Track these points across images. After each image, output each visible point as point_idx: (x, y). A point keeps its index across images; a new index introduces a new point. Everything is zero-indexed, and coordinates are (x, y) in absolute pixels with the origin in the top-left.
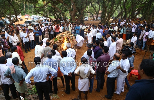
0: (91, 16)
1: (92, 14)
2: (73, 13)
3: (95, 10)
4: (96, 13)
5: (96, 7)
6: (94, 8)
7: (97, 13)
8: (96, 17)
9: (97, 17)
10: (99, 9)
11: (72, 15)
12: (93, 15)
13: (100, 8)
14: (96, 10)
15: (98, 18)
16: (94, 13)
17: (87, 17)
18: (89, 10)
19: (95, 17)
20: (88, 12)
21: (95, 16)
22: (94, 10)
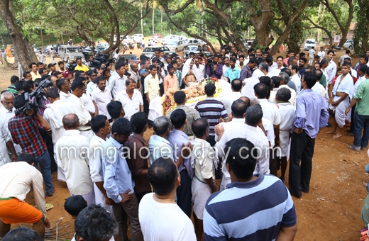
0: (324, 39)
1: (326, 31)
2: (261, 23)
3: (337, 19)
4: (342, 29)
5: (340, 13)
6: (333, 13)
7: (344, 30)
8: (339, 41)
9: (343, 41)
10: (351, 17)
11: (259, 28)
12: (329, 34)
13: (355, 15)
14: (341, 21)
15: (347, 45)
16: (335, 29)
17: (313, 40)
18: (319, 19)
19: (335, 41)
20: (317, 27)
21: (335, 37)
22: (334, 19)
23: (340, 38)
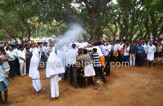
0: (106, 39)
1: (108, 35)
2: (94, 30)
3: (112, 31)
4: (113, 34)
5: (112, 29)
6: (110, 29)
10: (116, 30)
12: (109, 37)
13: (118, 29)
16: (111, 35)
21: (111, 38)
22: (110, 31)
23: (113, 38)
